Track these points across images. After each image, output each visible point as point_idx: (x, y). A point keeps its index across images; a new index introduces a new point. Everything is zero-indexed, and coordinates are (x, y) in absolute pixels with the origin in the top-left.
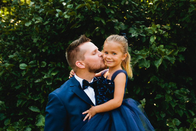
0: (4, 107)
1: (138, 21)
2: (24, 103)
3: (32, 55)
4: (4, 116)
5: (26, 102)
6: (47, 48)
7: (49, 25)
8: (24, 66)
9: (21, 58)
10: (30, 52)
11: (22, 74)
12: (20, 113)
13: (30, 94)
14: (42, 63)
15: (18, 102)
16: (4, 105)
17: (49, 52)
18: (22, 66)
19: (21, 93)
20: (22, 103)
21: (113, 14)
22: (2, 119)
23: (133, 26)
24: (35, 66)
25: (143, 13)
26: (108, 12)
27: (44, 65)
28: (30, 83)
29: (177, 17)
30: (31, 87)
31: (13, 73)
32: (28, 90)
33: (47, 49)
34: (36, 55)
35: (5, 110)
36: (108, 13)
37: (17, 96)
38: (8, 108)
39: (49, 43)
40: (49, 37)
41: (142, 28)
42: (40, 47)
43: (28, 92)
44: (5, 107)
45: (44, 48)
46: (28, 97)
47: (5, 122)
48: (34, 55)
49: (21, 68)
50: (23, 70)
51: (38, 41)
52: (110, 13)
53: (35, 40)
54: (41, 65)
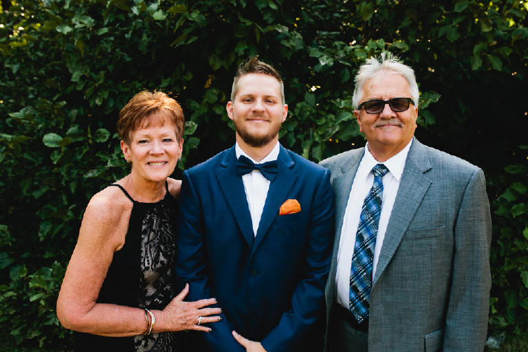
0: (6, 237)
1: (324, 31)
2: (57, 230)
3: (67, 111)
4: (8, 258)
5: (61, 226)
6: (106, 95)
7: (110, 36)
8: (56, 138)
9: (39, 120)
10: (62, 105)
11: (52, 159)
12: (47, 253)
13: (70, 208)
14: (99, 133)
15: (42, 227)
16: (8, 233)
17: (111, 105)
18: (50, 138)
19: (46, 206)
20: (52, 229)
21: (274, 10)
22: (4, 266)
23: (315, 42)
24: (81, 139)
25: (336, 12)
26: (263, 6)
27: (105, 137)
28: (71, 180)
29: (421, 23)
30: (73, 191)
31: (26, 156)
32: (64, 198)
33: (106, 97)
34: (78, 112)
35: (10, 244)
36: (263, 9)
37: (37, 213)
38: (14, 240)
39: (110, 82)
40: (110, 68)
41: (339, 47)
42: (89, 91)
43: (65, 203)
44: (9, 237)
45: (100, 96)
46: (68, 216)
47: (12, 274)
48: (74, 112)
49: (46, 144)
50: (54, 149)
51: (83, 78)
52: (268, 8)
53: (76, 76)
54: (97, 137)
